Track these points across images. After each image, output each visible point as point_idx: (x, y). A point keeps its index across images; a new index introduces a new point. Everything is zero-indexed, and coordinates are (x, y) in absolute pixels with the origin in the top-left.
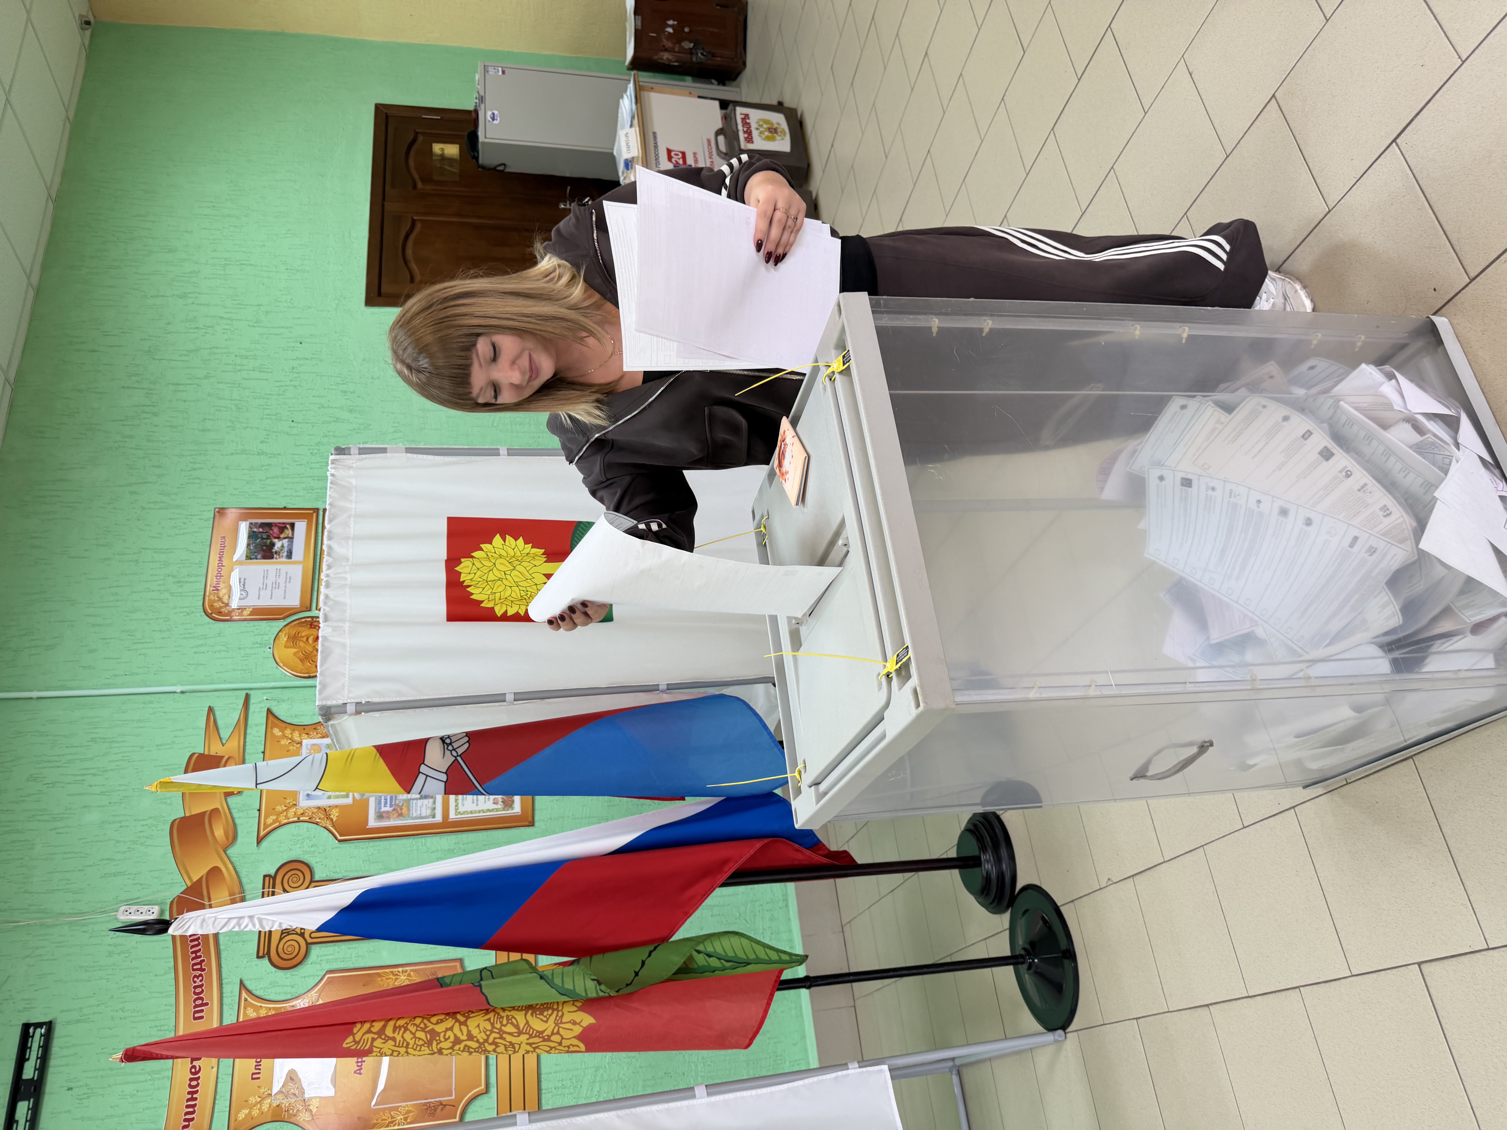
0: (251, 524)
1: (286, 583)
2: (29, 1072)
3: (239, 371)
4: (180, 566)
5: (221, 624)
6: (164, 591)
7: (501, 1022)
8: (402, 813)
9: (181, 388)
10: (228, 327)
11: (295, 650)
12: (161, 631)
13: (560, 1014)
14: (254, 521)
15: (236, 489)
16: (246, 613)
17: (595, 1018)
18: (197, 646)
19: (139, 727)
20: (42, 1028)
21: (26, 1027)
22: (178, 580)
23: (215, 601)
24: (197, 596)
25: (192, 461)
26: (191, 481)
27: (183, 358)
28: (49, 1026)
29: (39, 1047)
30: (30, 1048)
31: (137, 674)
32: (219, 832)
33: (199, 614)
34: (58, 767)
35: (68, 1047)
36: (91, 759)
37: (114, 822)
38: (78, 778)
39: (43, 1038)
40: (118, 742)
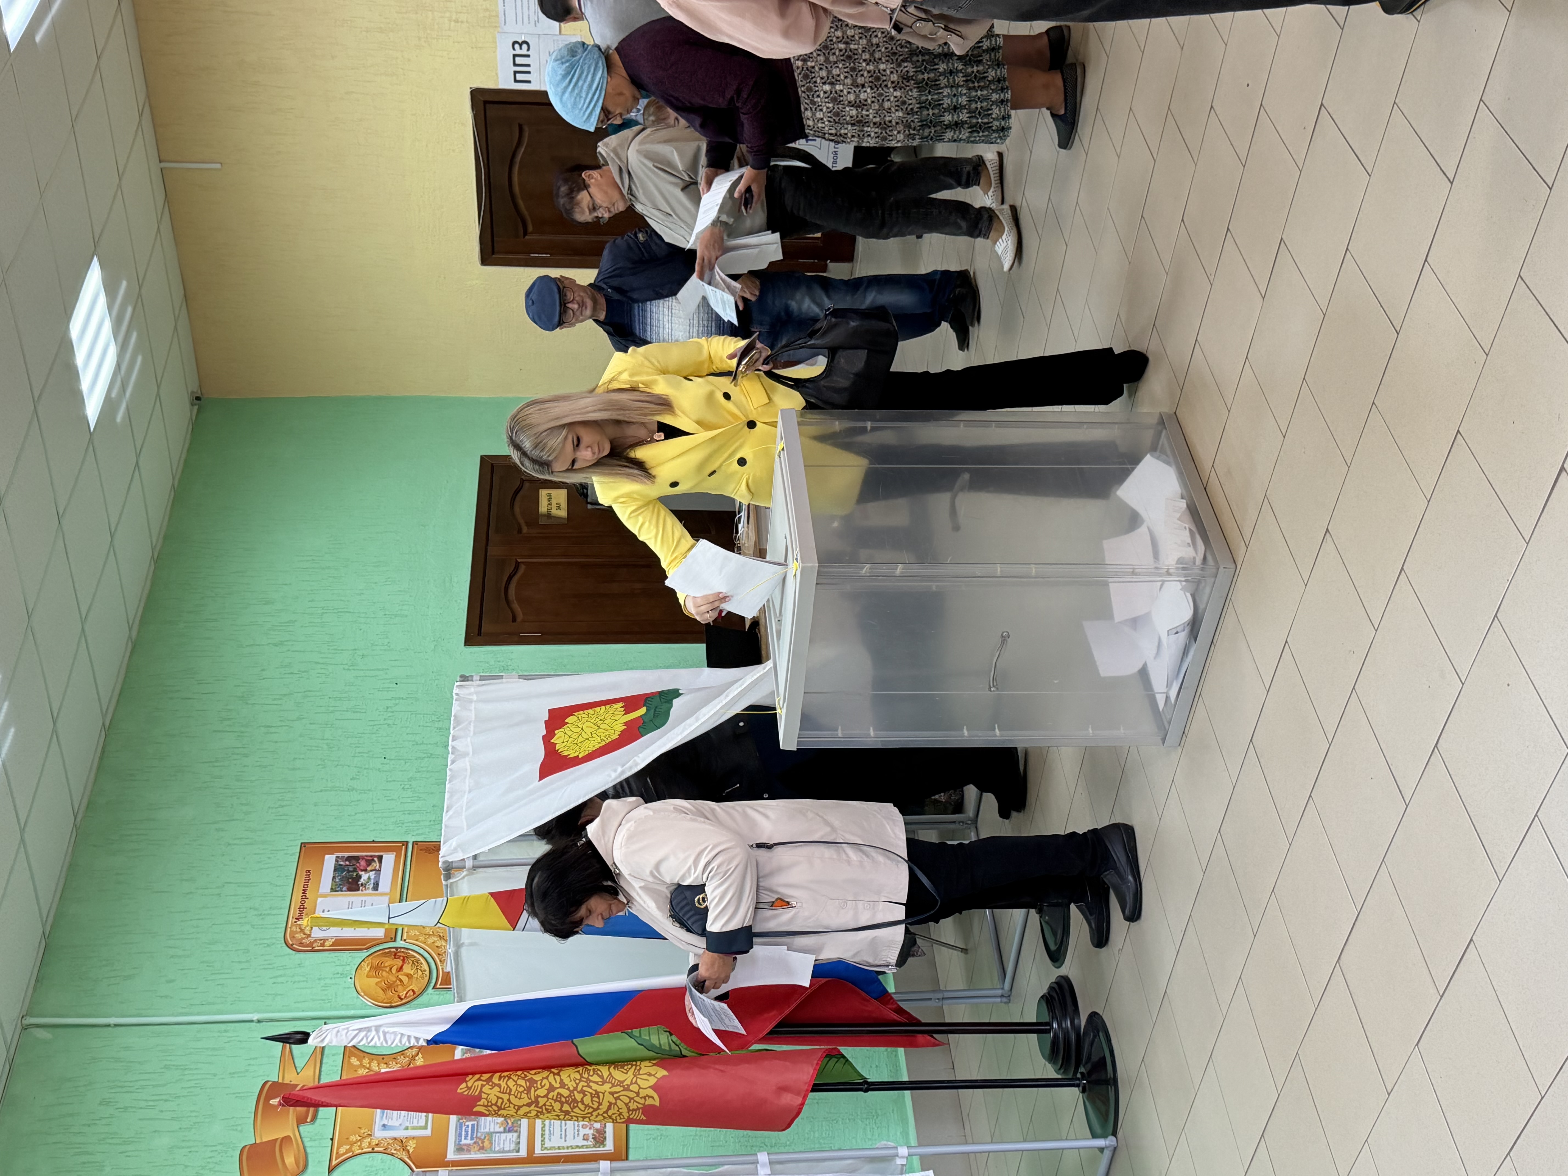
0: (338, 857)
3: (332, 712)
4: (263, 899)
5: (302, 955)
6: (246, 923)
8: (483, 1146)
9: (272, 730)
10: (323, 671)
11: (378, 980)
14: (340, 854)
15: (324, 824)
16: (327, 944)
18: (276, 977)
19: (212, 1055)
22: (260, 913)
23: (296, 932)
24: (278, 928)
25: (280, 798)
26: (278, 818)
27: (276, 702)
31: (213, 1004)
32: (290, 1160)
33: (279, 946)
34: (131, 1092)
36: (164, 1085)
38: (150, 1103)
40: (191, 1069)
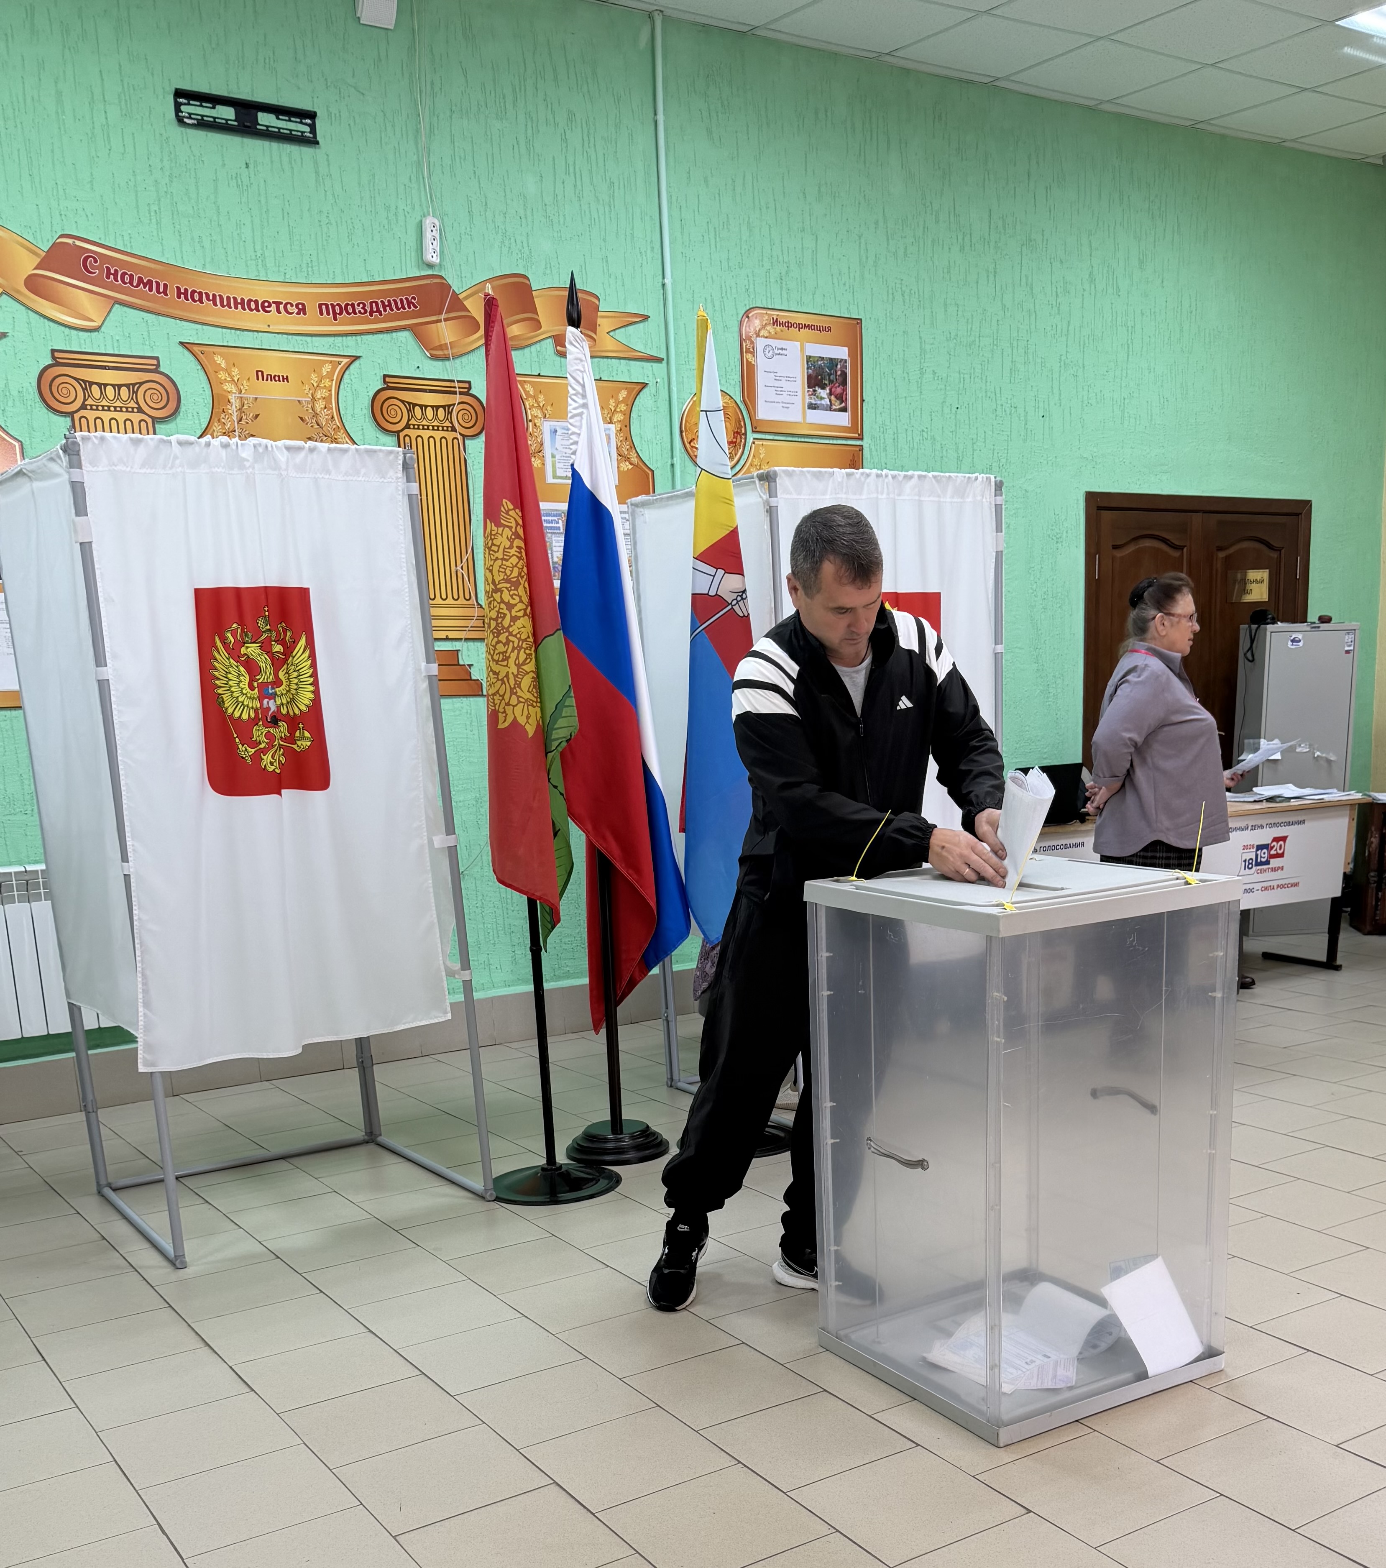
0: (846, 361)
1: (783, 403)
2: (265, 119)
3: (1011, 345)
5: (736, 329)
9: (991, 278)
12: (728, 259)
14: (849, 365)
15: (882, 343)
16: (749, 356)
17: (532, 737)
18: (714, 303)
19: (626, 236)
20: (310, 133)
21: (312, 116)
22: (783, 277)
24: (766, 300)
25: (912, 292)
26: (890, 291)
28: (312, 141)
29: (291, 130)
30: (290, 120)
31: (681, 233)
32: (515, 330)
34: (583, 145)
35: (290, 163)
36: (591, 183)
37: (525, 210)
38: (572, 169)
39: (300, 134)
40: (610, 212)
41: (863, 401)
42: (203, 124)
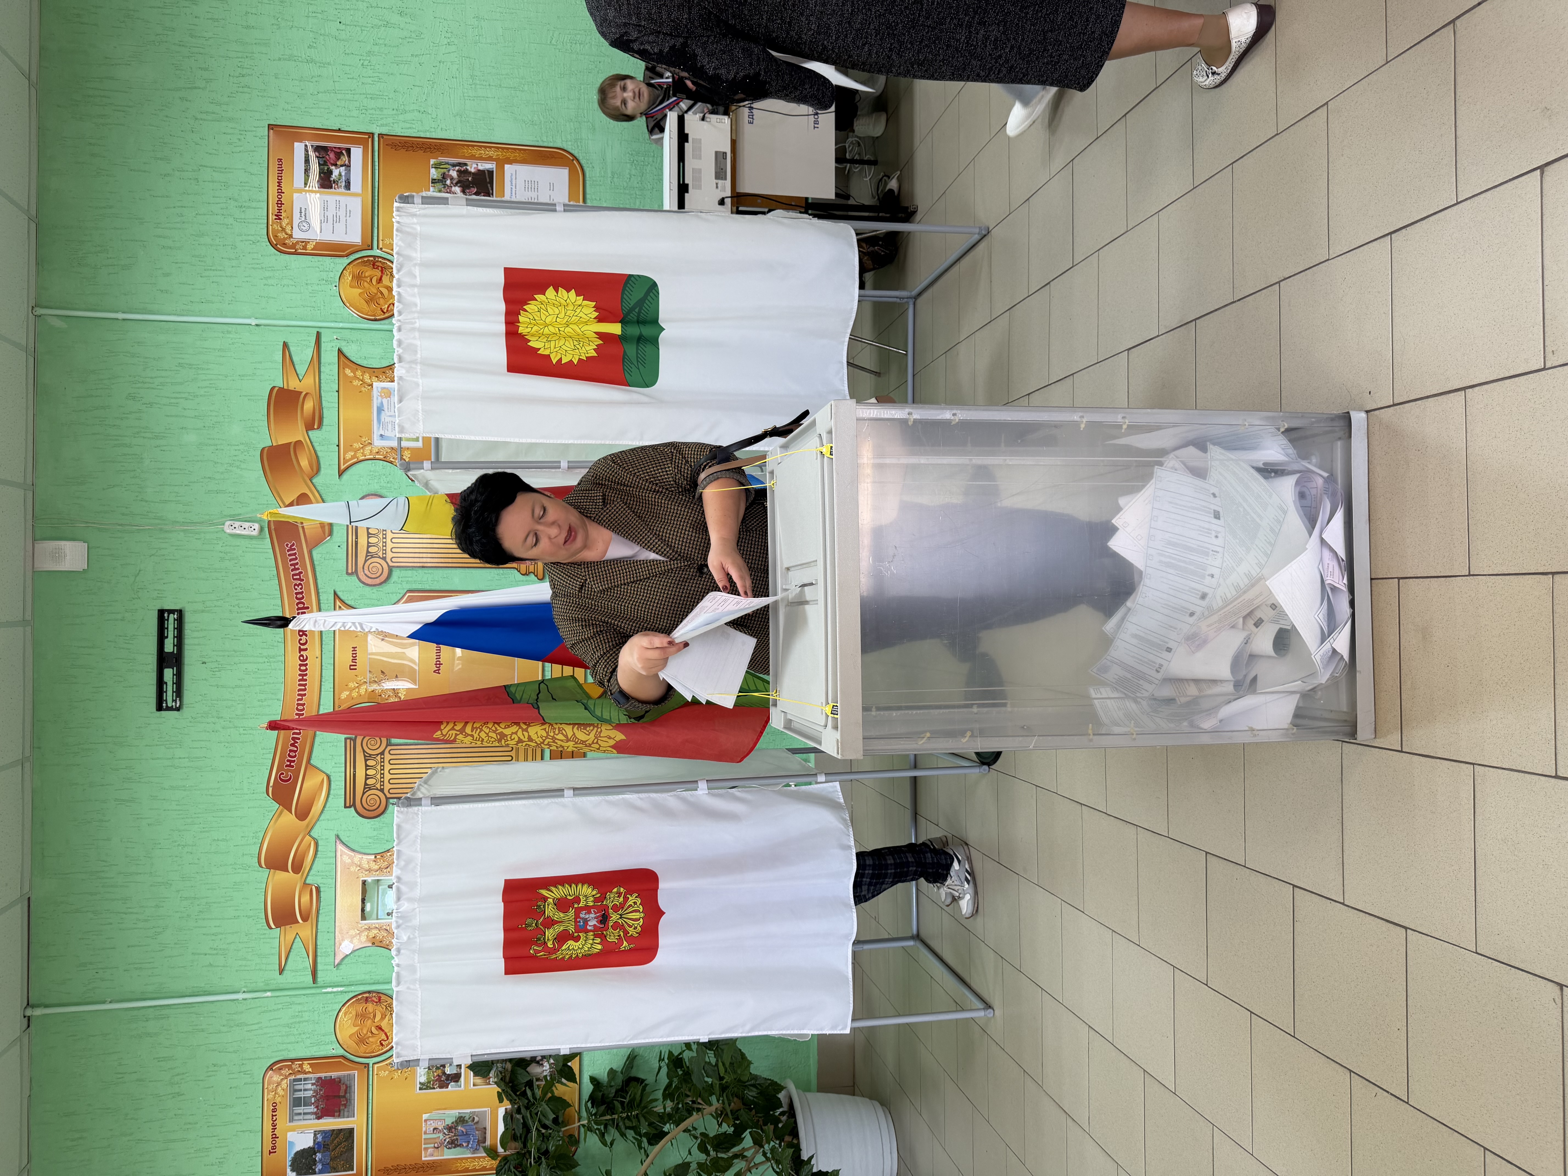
0: (306, 145)
1: (346, 216)
2: (169, 647)
4: (241, 188)
5: (287, 257)
6: (228, 215)
7: (554, 732)
11: (361, 291)
12: (230, 259)
13: (599, 730)
14: (310, 143)
15: (288, 103)
16: (309, 246)
17: (626, 736)
18: (266, 278)
19: (221, 356)
20: (174, 614)
21: (162, 612)
22: (240, 204)
23: (278, 231)
24: (260, 223)
28: (180, 614)
29: (174, 629)
30: (167, 628)
31: (213, 305)
32: (304, 463)
33: (264, 244)
34: (153, 388)
35: (198, 631)
36: (181, 384)
37: (210, 445)
38: (173, 401)
39: (176, 622)
40: (203, 369)
41: (339, 130)
42: (179, 692)
